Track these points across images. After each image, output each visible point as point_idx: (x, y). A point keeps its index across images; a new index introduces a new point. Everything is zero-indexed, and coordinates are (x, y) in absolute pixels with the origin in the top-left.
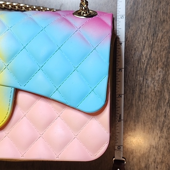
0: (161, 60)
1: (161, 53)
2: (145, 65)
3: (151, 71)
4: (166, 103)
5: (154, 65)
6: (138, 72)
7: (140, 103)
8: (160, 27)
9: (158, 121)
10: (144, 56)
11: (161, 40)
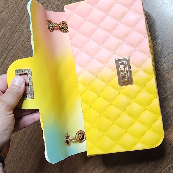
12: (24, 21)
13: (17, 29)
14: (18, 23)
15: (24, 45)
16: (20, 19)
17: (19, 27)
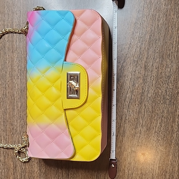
0: (138, 100)
1: (138, 96)
2: (128, 103)
3: (132, 107)
4: (140, 125)
5: (133, 103)
6: (124, 107)
7: (125, 125)
8: (137, 81)
9: (136, 136)
10: (128, 98)
11: (137, 89)
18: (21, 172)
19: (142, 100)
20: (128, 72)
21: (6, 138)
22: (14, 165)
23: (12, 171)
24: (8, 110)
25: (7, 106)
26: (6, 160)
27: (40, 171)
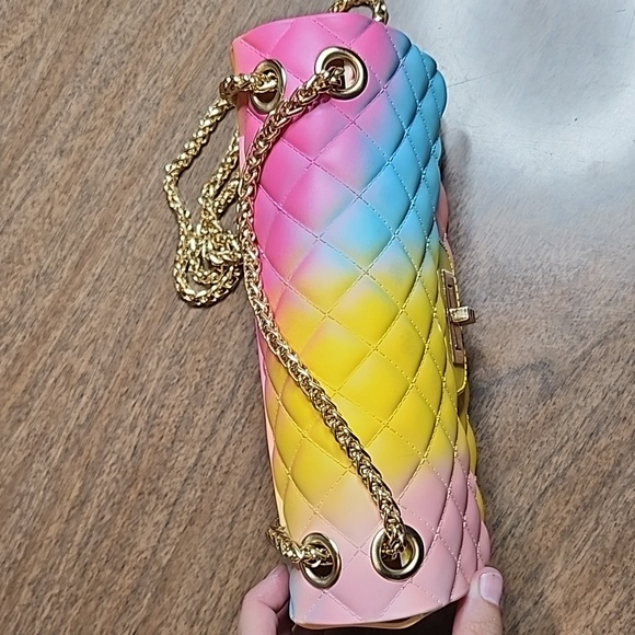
0: (582, 491)
1: (589, 478)
2: (547, 483)
3: (551, 501)
4: (549, 578)
5: (563, 494)
6: (526, 490)
8: (610, 427)
10: (553, 467)
11: (600, 453)
12: (45, 131)
13: (22, 159)
14: (24, 138)
15: (49, 216)
16: (33, 126)
17: (26, 153)
18: (93, 526)
19: (597, 498)
20: (596, 383)
21: (99, 395)
22: (80, 493)
23: (68, 509)
24: (150, 312)
25: (151, 297)
26: (67, 465)
27: (154, 553)
